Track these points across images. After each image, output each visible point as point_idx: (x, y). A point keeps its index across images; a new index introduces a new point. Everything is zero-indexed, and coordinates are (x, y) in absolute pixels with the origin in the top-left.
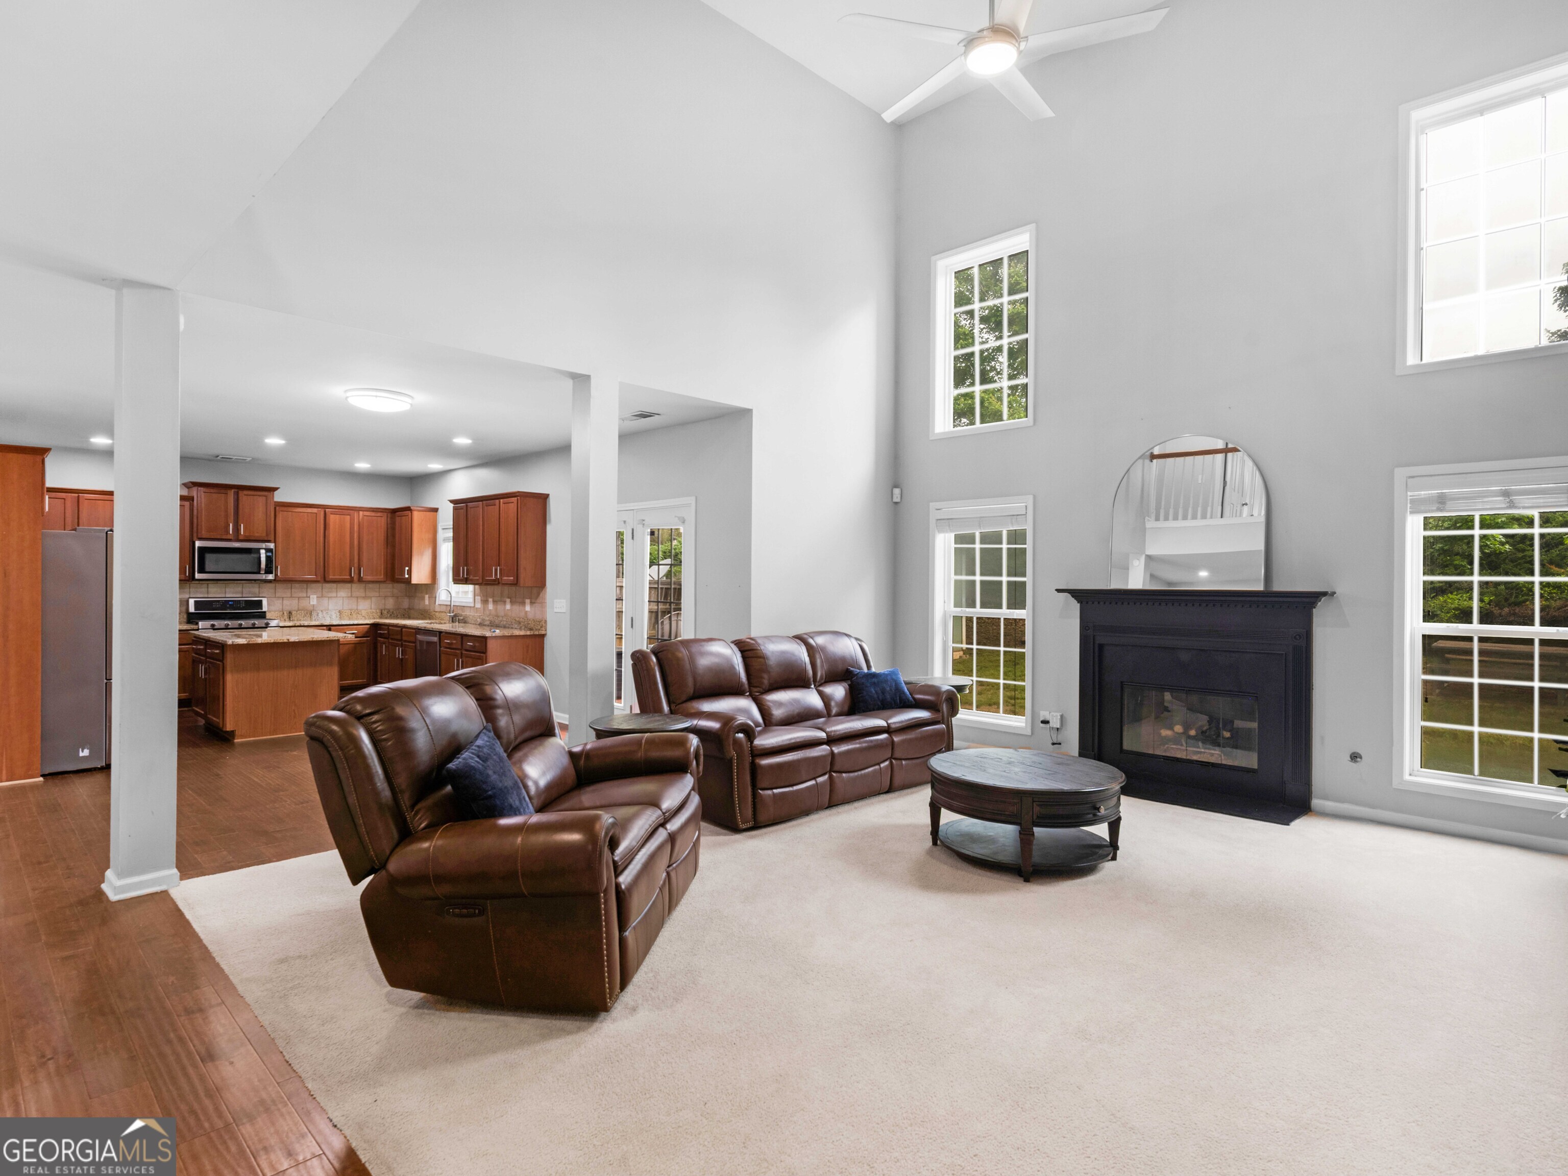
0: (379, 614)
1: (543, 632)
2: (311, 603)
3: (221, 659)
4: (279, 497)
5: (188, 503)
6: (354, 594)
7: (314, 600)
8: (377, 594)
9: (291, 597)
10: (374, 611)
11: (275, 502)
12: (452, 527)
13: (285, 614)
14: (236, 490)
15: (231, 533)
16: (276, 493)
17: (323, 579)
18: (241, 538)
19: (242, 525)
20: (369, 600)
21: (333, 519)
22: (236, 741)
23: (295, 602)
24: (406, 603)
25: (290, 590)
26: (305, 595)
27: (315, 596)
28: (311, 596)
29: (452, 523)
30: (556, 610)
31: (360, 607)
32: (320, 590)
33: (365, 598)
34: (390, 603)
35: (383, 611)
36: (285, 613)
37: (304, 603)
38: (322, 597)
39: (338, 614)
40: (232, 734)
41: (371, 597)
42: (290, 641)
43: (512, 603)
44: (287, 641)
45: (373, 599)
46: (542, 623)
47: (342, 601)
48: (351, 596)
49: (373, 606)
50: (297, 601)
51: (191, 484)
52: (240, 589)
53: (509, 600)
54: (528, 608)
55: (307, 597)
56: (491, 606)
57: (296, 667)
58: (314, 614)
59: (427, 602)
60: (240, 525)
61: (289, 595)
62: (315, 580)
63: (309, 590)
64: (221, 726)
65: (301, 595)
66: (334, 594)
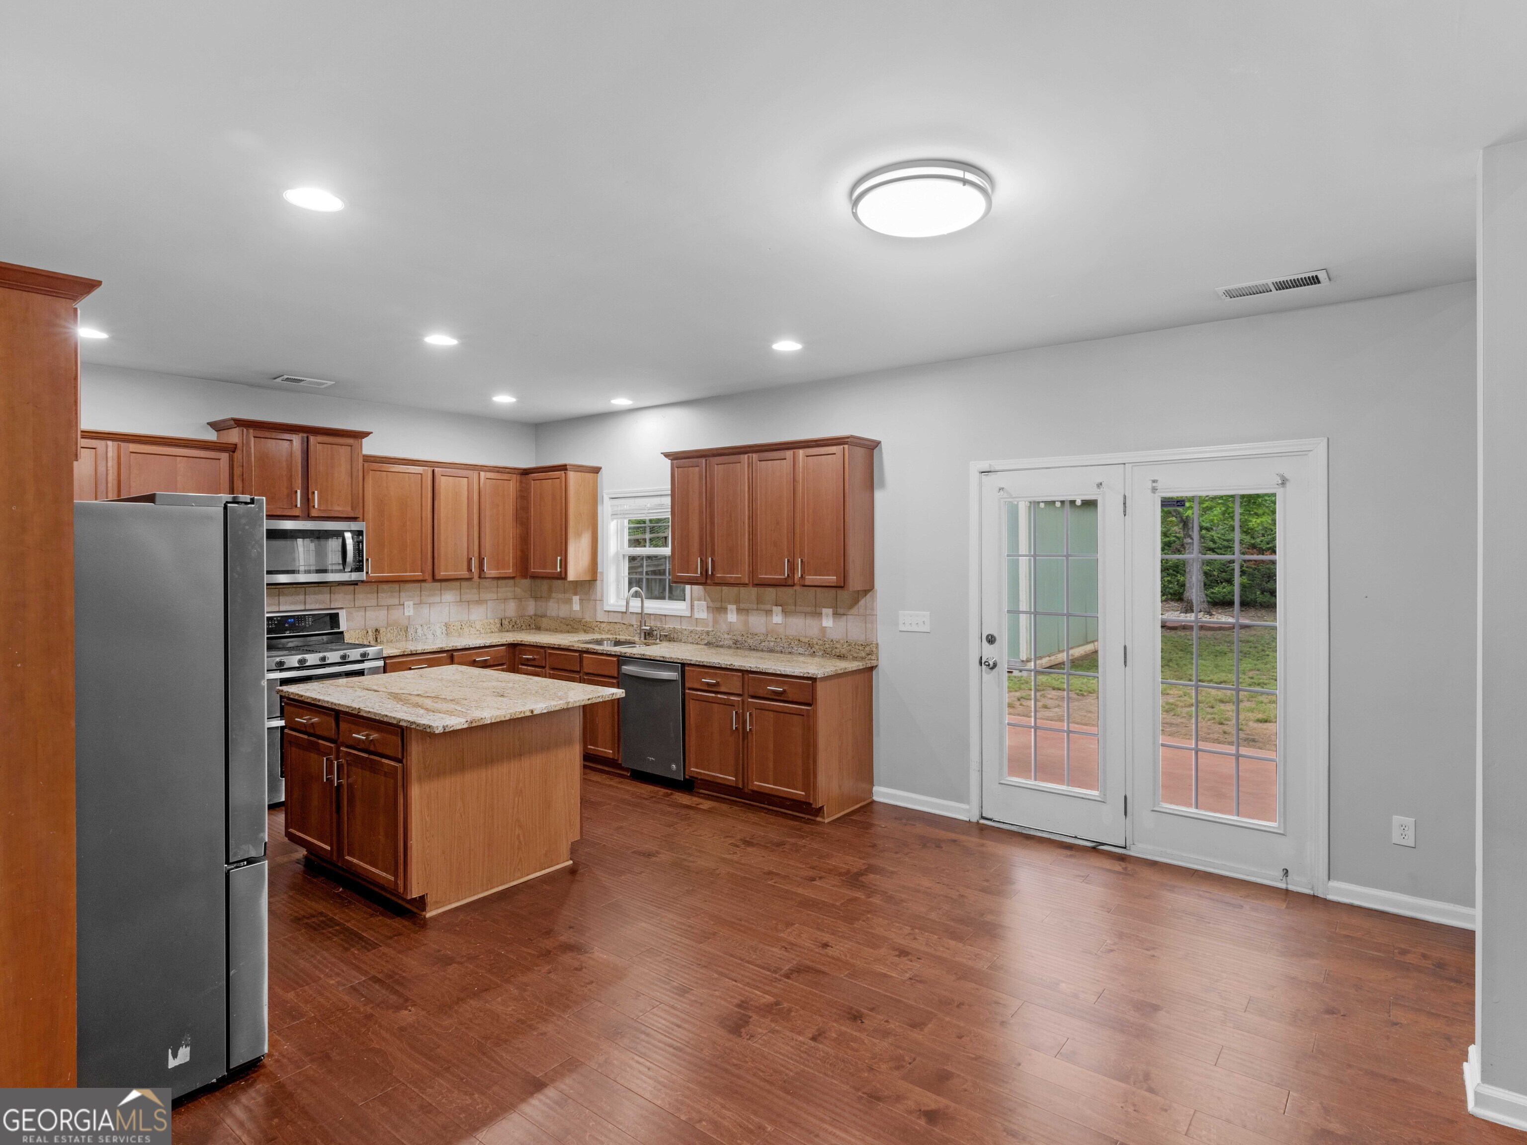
0: (499, 625)
1: (874, 663)
2: (407, 614)
3: (400, 757)
4: (369, 447)
5: (227, 455)
6: (465, 597)
7: (409, 609)
8: (494, 596)
9: (378, 606)
10: (492, 621)
11: (364, 456)
12: (669, 492)
13: (370, 633)
14: (305, 435)
15: (299, 505)
16: (365, 441)
17: (431, 577)
18: (314, 513)
19: (316, 492)
20: (484, 606)
21: (444, 483)
22: (429, 915)
23: (383, 613)
24: (531, 607)
25: (375, 595)
26: (397, 603)
27: (411, 603)
28: (406, 603)
29: (670, 487)
30: (902, 628)
31: (473, 617)
32: (419, 593)
33: (479, 602)
34: (511, 609)
35: (503, 621)
36: (370, 631)
37: (396, 614)
38: (421, 604)
39: (444, 628)
40: (421, 902)
41: (486, 601)
42: (535, 712)
43: (785, 612)
44: (528, 714)
45: (490, 603)
46: (869, 650)
47: (447, 608)
48: (461, 601)
49: (489, 615)
50: (386, 612)
51: (232, 422)
52: (302, 597)
53: (780, 608)
54: (828, 622)
55: (400, 605)
56: (732, 616)
57: (521, 755)
58: (411, 631)
59: (576, 607)
60: (314, 493)
61: (374, 602)
62: (421, 578)
63: (402, 594)
64: (401, 890)
65: (392, 601)
66: (437, 599)
